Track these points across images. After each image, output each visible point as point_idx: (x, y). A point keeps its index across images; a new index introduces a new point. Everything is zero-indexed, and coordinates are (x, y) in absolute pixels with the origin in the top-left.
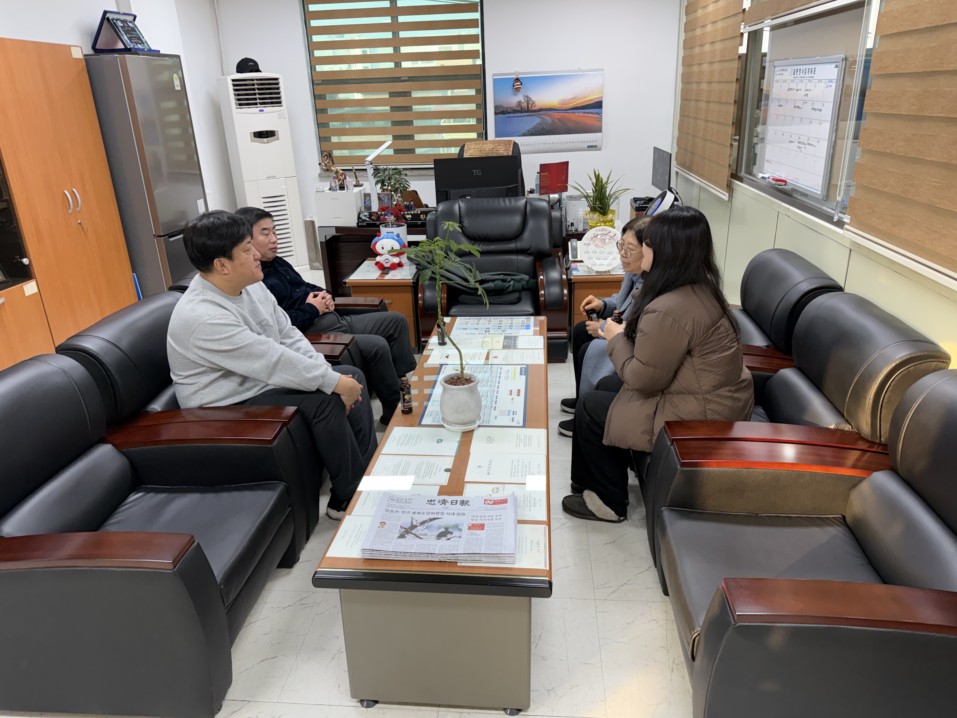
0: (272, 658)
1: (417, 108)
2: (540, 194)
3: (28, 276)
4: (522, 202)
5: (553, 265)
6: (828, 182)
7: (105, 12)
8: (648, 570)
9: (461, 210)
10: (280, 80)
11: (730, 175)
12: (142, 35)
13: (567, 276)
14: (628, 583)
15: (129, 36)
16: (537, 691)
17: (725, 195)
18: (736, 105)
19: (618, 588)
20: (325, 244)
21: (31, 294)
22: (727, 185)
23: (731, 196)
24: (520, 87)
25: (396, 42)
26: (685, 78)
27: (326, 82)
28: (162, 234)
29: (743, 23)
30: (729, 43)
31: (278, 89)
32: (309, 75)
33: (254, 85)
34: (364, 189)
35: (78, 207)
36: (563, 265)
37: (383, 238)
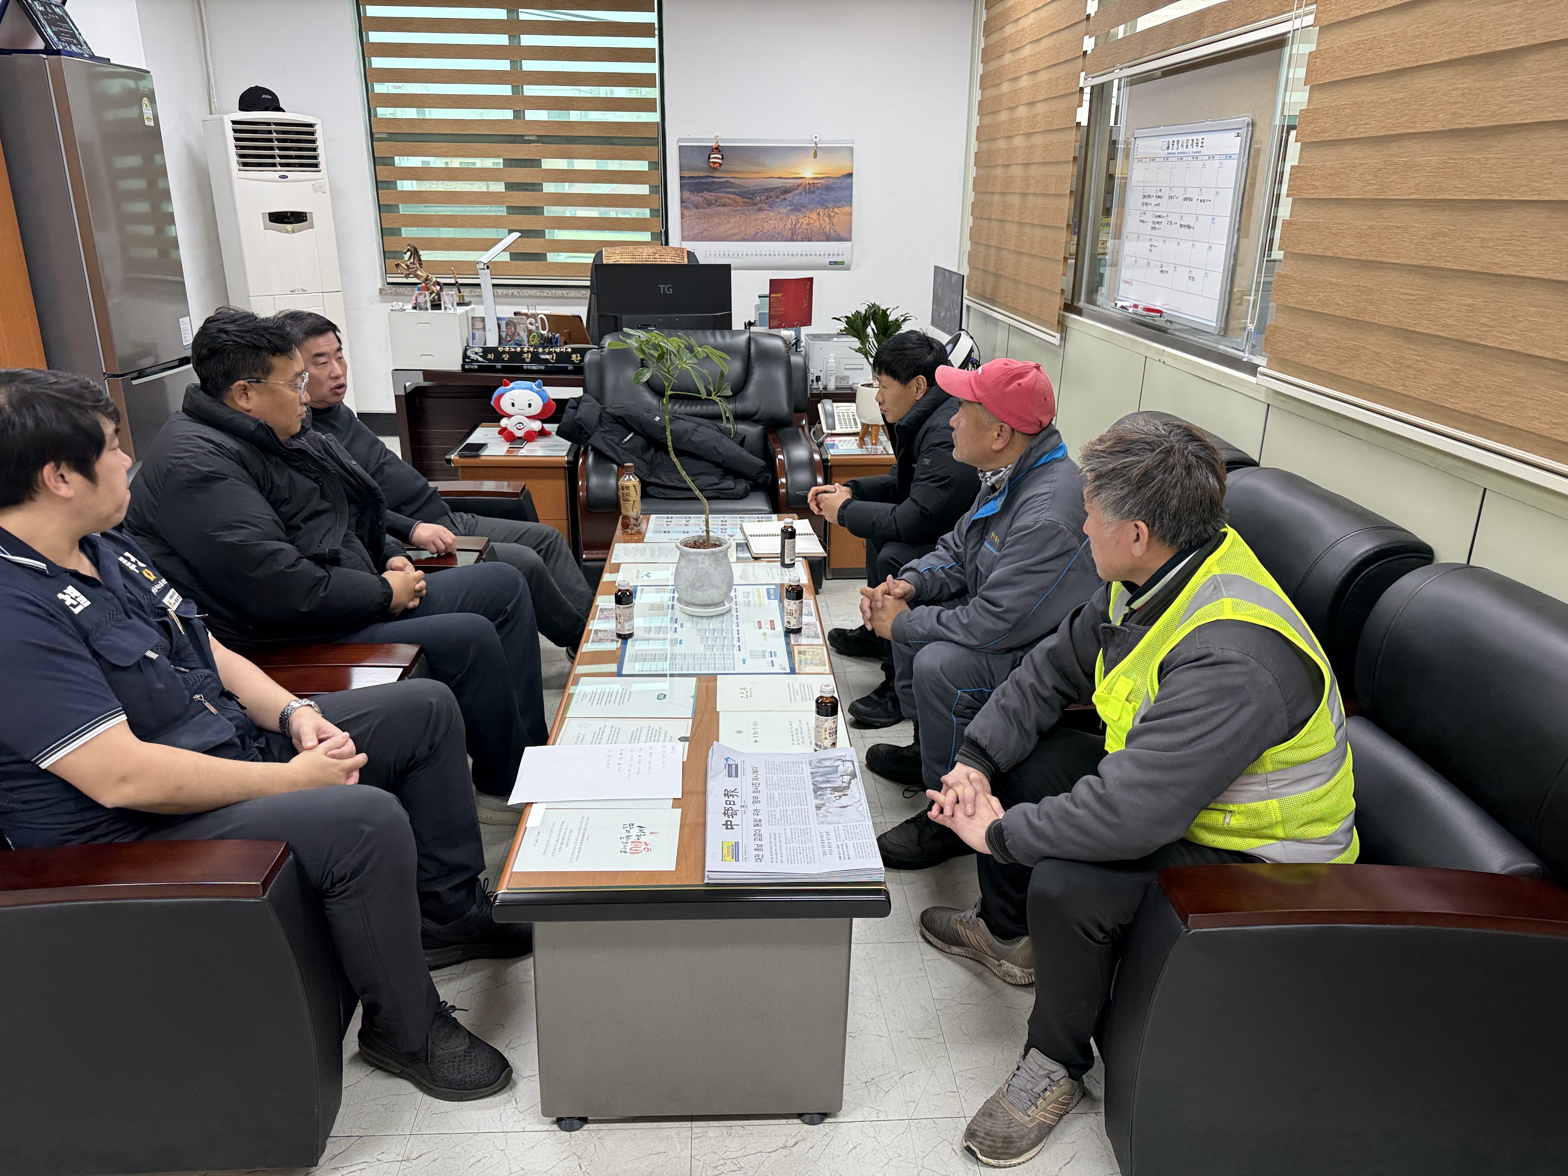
1: (550, 188)
2: (770, 328)
4: (741, 337)
5: (796, 438)
6: (1226, 307)
10: (316, 127)
11: (1062, 305)
12: (78, 30)
13: (821, 456)
17: (1055, 338)
18: (1072, 198)
20: (403, 400)
22: (1059, 322)
23: (1063, 339)
24: (720, 161)
25: (516, 78)
26: (983, 160)
27: (394, 137)
28: (119, 372)
29: (1084, 73)
30: (1060, 104)
31: (314, 142)
32: (366, 123)
33: (270, 132)
34: (472, 310)
36: (811, 439)
37: (513, 389)
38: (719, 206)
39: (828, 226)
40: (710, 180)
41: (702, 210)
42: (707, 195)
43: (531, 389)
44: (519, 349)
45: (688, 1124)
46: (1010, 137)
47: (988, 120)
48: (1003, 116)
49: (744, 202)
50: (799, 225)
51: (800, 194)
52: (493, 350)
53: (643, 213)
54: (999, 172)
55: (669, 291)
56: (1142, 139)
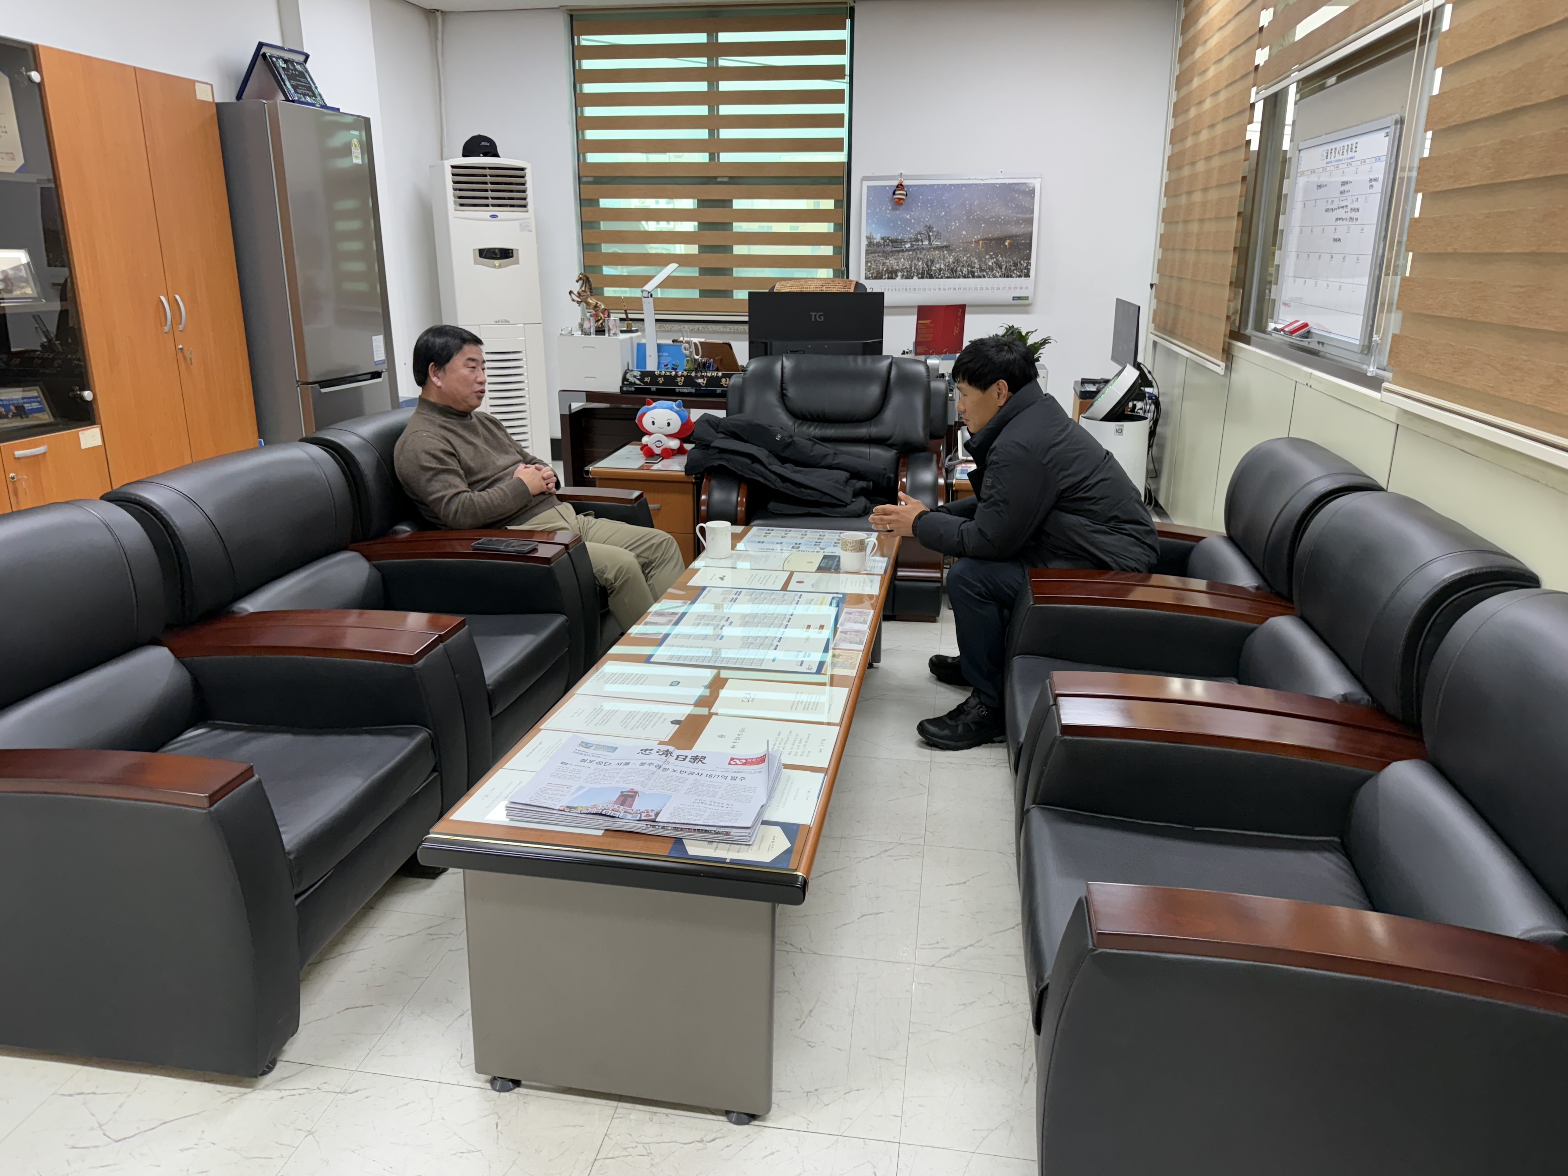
0: (363, 1007)
1: (740, 227)
3: (89, 419)
4: (886, 363)
5: (926, 464)
7: (261, 45)
8: (1013, 928)
9: (786, 370)
10: (526, 171)
11: (1228, 332)
12: (314, 84)
13: (946, 479)
14: (976, 945)
15: (294, 83)
16: (789, 1092)
17: (1219, 366)
18: (1241, 219)
19: (958, 951)
20: (568, 419)
21: (90, 446)
22: (1223, 350)
23: (1229, 368)
24: (904, 197)
25: (714, 122)
26: (1171, 190)
27: (598, 180)
28: (311, 380)
29: (1255, 88)
30: (1234, 123)
31: (524, 184)
32: (574, 168)
33: (485, 176)
34: (638, 337)
35: (180, 323)
36: (943, 464)
37: (654, 408)
43: (671, 409)
44: (673, 373)
45: (614, 1103)
46: (1193, 163)
47: (1178, 147)
48: (1189, 142)
52: (651, 374)
53: (827, 250)
54: (1183, 200)
55: (820, 318)
56: (1305, 151)
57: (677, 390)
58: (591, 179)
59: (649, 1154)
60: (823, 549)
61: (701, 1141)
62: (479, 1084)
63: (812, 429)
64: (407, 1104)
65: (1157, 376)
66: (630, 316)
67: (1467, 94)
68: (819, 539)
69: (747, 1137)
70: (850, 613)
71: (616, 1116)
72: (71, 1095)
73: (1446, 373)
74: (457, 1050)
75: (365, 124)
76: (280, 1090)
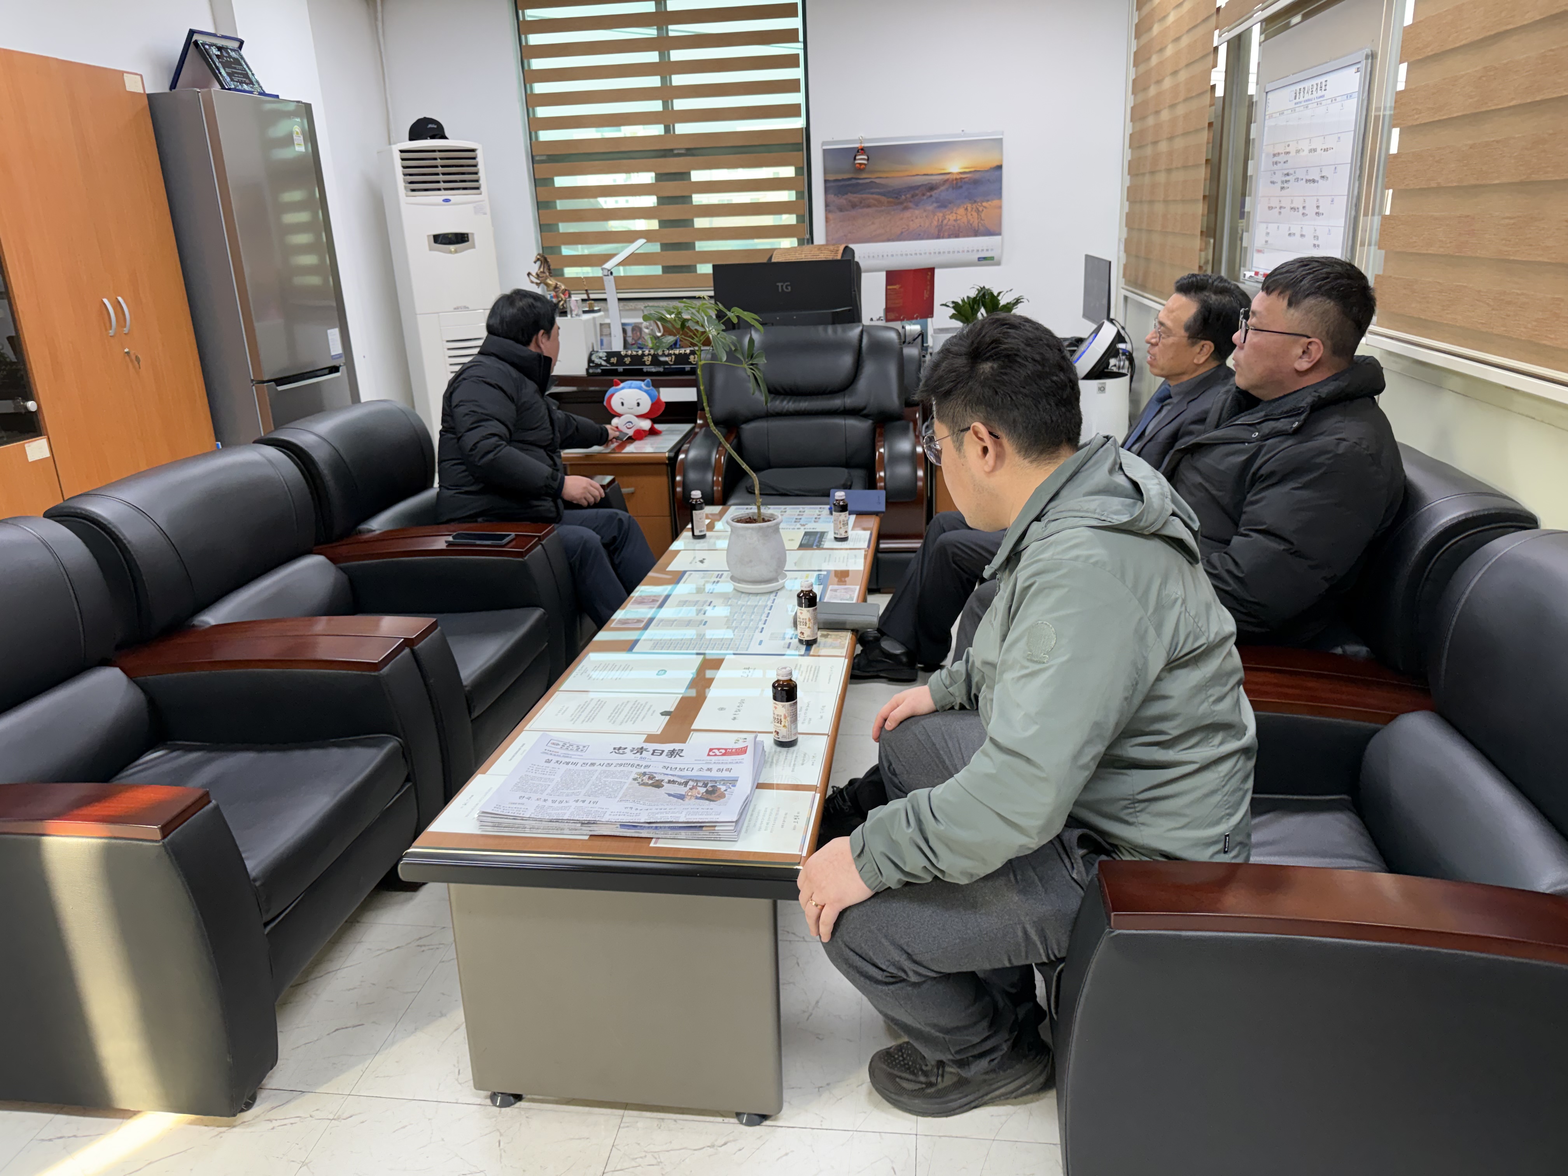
0: (354, 1027)
3: (35, 431)
4: (855, 332)
5: (903, 433)
7: (192, 32)
9: (755, 343)
10: (477, 152)
12: (250, 70)
15: (229, 70)
16: (799, 1087)
18: (1209, 166)
21: (37, 459)
24: (865, 162)
25: (667, 93)
26: (1137, 141)
27: (553, 159)
28: (266, 379)
29: (1218, 31)
30: (1198, 68)
31: (475, 166)
32: (526, 147)
33: (435, 159)
34: (601, 316)
35: (125, 326)
36: (920, 432)
37: (623, 388)
38: (864, 207)
39: (976, 222)
40: (854, 181)
41: (846, 213)
42: (851, 197)
43: (640, 388)
44: (640, 352)
45: (620, 1112)
46: (1157, 112)
47: (1141, 97)
48: (1153, 91)
49: (888, 202)
50: (945, 222)
51: (947, 190)
52: (617, 354)
53: (789, 219)
54: (1149, 151)
55: (787, 289)
56: (1272, 93)
57: (645, 370)
58: (544, 158)
59: (659, 1163)
60: (804, 525)
61: (712, 1146)
62: (479, 1101)
63: (785, 402)
64: (404, 1127)
65: (1130, 333)
66: (592, 296)
67: (1444, 22)
68: (799, 515)
69: (758, 1138)
70: (836, 591)
71: (622, 1125)
72: (50, 1140)
73: (1434, 312)
74: (454, 1066)
75: (306, 110)
76: (270, 1120)
